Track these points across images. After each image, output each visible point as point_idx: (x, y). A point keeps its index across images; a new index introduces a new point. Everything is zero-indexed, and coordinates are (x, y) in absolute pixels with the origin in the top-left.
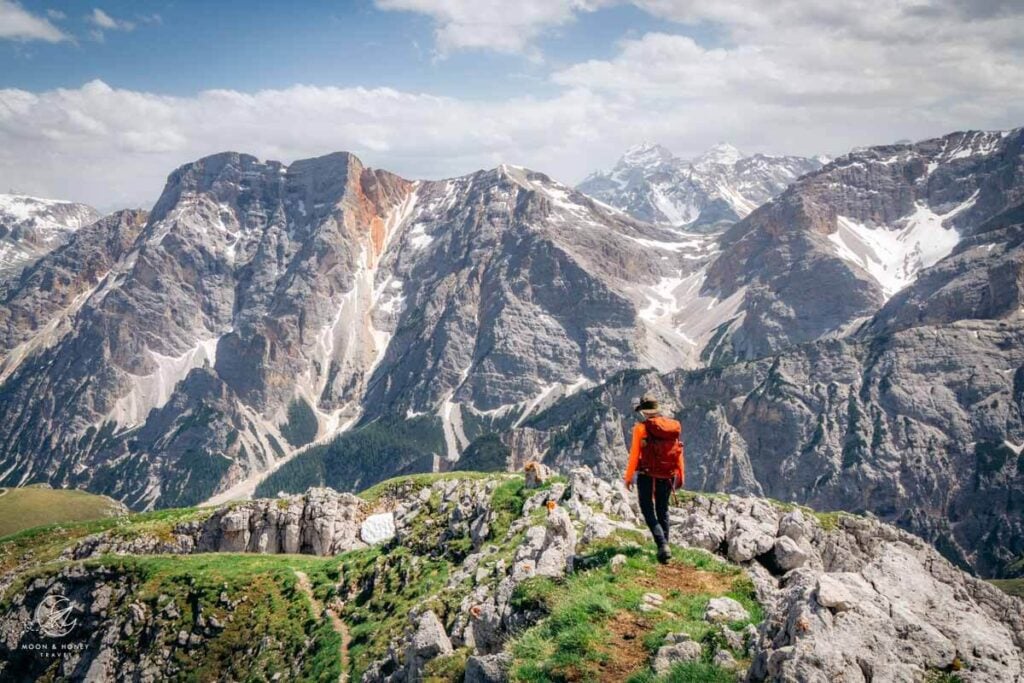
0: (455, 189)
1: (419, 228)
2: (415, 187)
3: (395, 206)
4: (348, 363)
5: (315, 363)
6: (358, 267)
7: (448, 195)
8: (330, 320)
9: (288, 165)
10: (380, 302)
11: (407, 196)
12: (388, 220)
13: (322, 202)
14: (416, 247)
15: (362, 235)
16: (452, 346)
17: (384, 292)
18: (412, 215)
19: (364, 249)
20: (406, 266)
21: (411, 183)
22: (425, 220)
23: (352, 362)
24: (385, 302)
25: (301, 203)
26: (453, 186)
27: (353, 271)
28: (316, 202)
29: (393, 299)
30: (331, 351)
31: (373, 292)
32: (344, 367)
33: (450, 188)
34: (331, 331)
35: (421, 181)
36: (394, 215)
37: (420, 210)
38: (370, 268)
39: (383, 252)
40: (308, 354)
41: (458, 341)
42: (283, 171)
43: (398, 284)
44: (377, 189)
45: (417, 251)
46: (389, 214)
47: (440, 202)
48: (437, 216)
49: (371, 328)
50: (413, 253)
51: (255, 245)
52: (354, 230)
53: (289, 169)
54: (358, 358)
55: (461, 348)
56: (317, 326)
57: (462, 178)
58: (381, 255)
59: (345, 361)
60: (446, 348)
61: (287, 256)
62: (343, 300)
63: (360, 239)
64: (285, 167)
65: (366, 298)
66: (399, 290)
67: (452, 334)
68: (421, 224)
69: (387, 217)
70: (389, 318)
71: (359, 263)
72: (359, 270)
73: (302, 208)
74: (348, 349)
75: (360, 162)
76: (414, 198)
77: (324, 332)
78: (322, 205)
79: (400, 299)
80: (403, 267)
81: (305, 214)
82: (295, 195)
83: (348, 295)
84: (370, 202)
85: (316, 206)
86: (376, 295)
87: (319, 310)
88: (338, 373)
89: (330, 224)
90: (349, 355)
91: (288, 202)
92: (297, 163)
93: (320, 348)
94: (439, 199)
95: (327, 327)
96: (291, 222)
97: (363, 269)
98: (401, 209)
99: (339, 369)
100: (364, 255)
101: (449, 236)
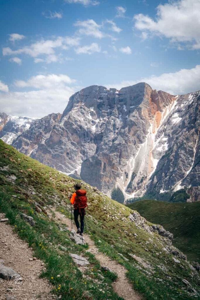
0: (193, 97)
1: (176, 115)
2: (176, 98)
3: (167, 107)
4: (140, 173)
5: (125, 173)
6: (148, 132)
7: (189, 100)
8: (134, 155)
9: (119, 90)
10: (157, 147)
11: (172, 102)
12: (163, 113)
13: (133, 105)
14: (174, 123)
15: (151, 119)
16: (181, 161)
17: (159, 143)
18: (174, 109)
19: (151, 125)
20: (169, 131)
21: (174, 96)
22: (179, 111)
23: (142, 172)
24: (159, 147)
25: (124, 106)
26: (192, 96)
27: (146, 134)
28: (131, 105)
29: (163, 145)
30: (133, 168)
31: (154, 143)
32: (138, 175)
33: (191, 97)
34: (134, 159)
35: (179, 95)
36: (166, 110)
37: (177, 107)
38: (154, 133)
39: (160, 126)
40: (123, 169)
41: (184, 158)
42: (117, 92)
43: (166, 139)
44: (158, 99)
45: (174, 124)
47: (186, 103)
48: (184, 109)
49: (152, 158)
50: (172, 125)
51: (104, 125)
52: (147, 117)
53: (119, 91)
54: (145, 171)
55: (186, 162)
56: (128, 157)
57: (196, 92)
58: (159, 127)
59: (139, 172)
60: (179, 162)
61: (117, 129)
62: (140, 146)
63: (150, 121)
64: (118, 91)
65: (150, 146)
66: (166, 142)
67: (182, 155)
68: (177, 113)
69: (163, 111)
70: (160, 153)
71: (149, 131)
72: (149, 134)
74: (141, 167)
75: (151, 87)
76: (176, 103)
77: (131, 160)
78: (134, 106)
79: (166, 145)
80: (167, 132)
81: (126, 110)
82: (122, 103)
83: (143, 145)
84: (155, 105)
85: (131, 107)
86: (155, 144)
87: (129, 151)
88: (136, 177)
89: (135, 113)
90: (141, 169)
91: (119, 106)
92: (122, 89)
93: (128, 167)
94: (185, 102)
95: (132, 158)
96: (120, 114)
97: (150, 133)
98: (169, 108)
99: (136, 175)
100: (151, 127)
101: (187, 116)
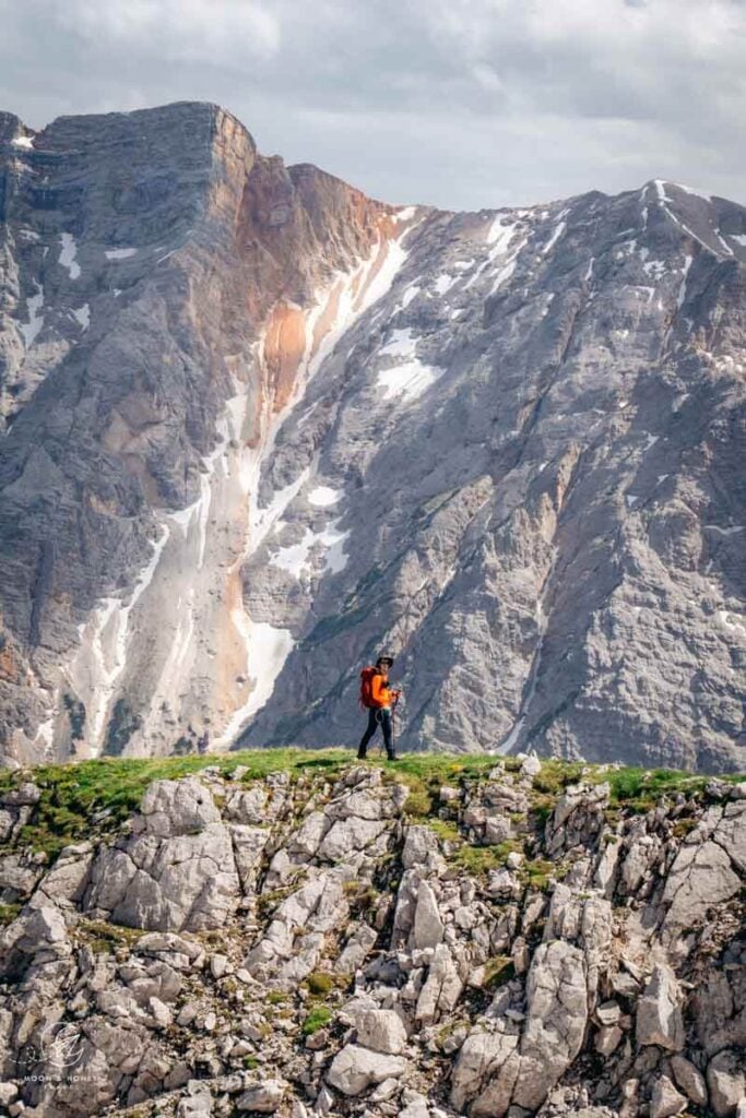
0: (515, 240)
1: (403, 343)
2: (402, 225)
3: (338, 273)
4: (164, 708)
5: (68, 701)
6: (219, 439)
7: (492, 255)
8: (123, 582)
9: (39, 127)
10: (271, 544)
11: (375, 249)
12: (317, 312)
13: (129, 243)
14: (388, 396)
15: (235, 349)
16: (465, 682)
17: (287, 516)
18: (385, 302)
19: (238, 386)
20: (354, 449)
21: (390, 211)
22: (423, 319)
23: (175, 707)
24: (286, 544)
25: (67, 239)
26: (510, 232)
27: (203, 452)
28: (113, 242)
29: (309, 538)
30: (117, 672)
31: (255, 515)
32: (152, 720)
33: (499, 237)
34: (124, 613)
35: (420, 209)
36: (334, 299)
37: (410, 293)
38: (251, 445)
39: (294, 400)
40: (49, 674)
41: (481, 667)
42: (24, 142)
43: (325, 496)
44: (290, 222)
45: (390, 407)
46: (318, 294)
47: (468, 274)
48: (456, 314)
49: (238, 616)
50: (376, 411)
52: (215, 332)
53: (40, 137)
54: (196, 698)
55: (489, 688)
56: (85, 601)
57: (538, 209)
58: (287, 411)
59: (155, 703)
60: (446, 685)
61: (14, 390)
62: (165, 527)
63: (229, 359)
64: (28, 132)
65: (235, 530)
66: (330, 514)
67: (468, 648)
68: (409, 331)
69: (314, 303)
70: (294, 592)
71: (221, 427)
72: (221, 448)
73: (68, 256)
74: (169, 666)
75: (250, 138)
76: (396, 256)
77: (102, 616)
78: (129, 252)
79: (332, 538)
80: (345, 451)
81: (75, 272)
82: (56, 217)
83: (182, 518)
84: (268, 256)
85: (110, 255)
86: (261, 524)
87: (95, 555)
88: (134, 737)
89: (148, 309)
90: (169, 685)
91: (31, 235)
92: (62, 123)
93: (87, 660)
94: (466, 266)
95: (113, 603)
96: (33, 292)
97: (232, 444)
98: (354, 286)
99: (137, 725)
100: (236, 406)
101: (483, 370)
